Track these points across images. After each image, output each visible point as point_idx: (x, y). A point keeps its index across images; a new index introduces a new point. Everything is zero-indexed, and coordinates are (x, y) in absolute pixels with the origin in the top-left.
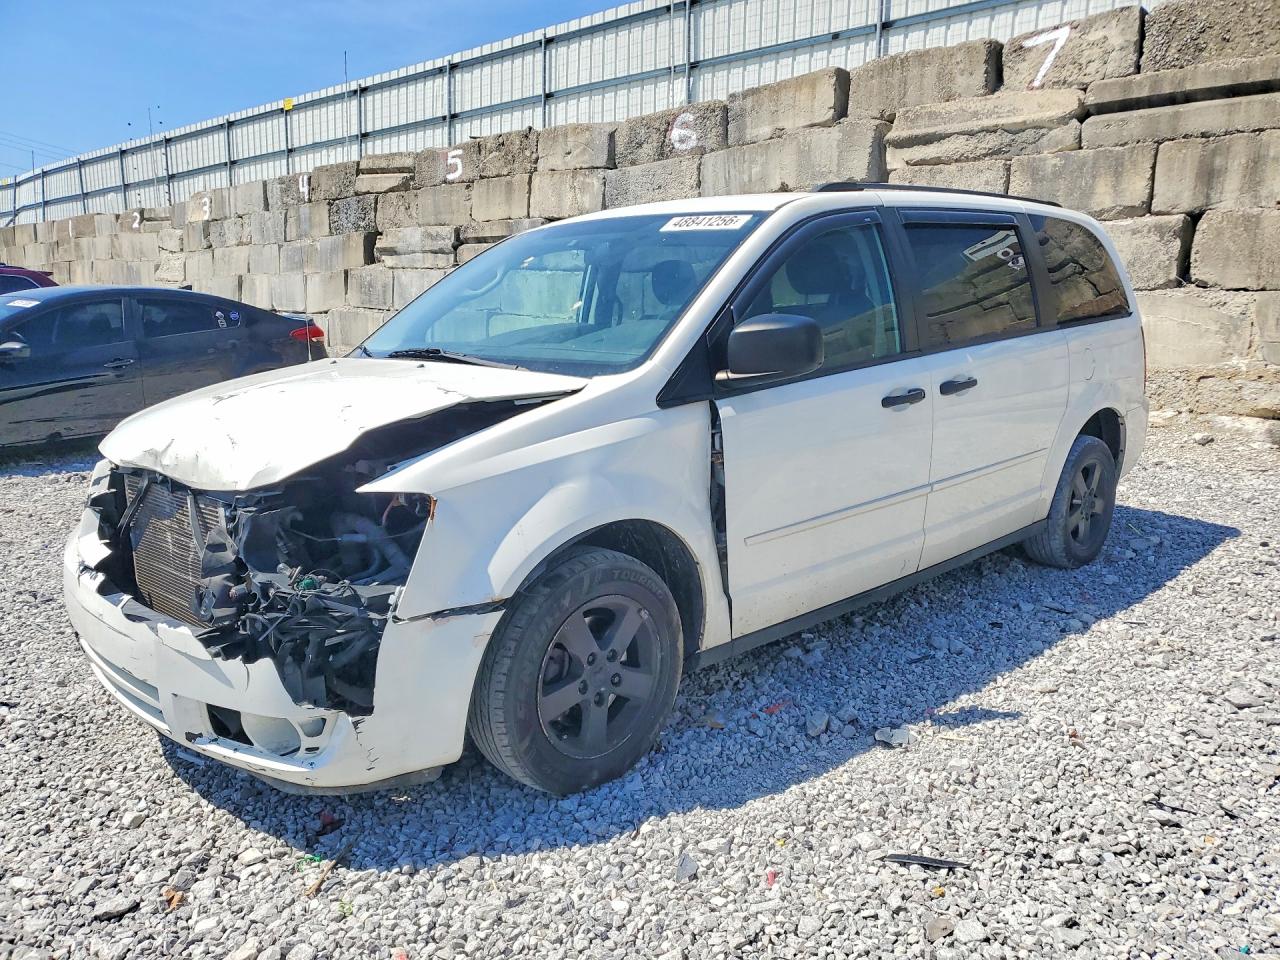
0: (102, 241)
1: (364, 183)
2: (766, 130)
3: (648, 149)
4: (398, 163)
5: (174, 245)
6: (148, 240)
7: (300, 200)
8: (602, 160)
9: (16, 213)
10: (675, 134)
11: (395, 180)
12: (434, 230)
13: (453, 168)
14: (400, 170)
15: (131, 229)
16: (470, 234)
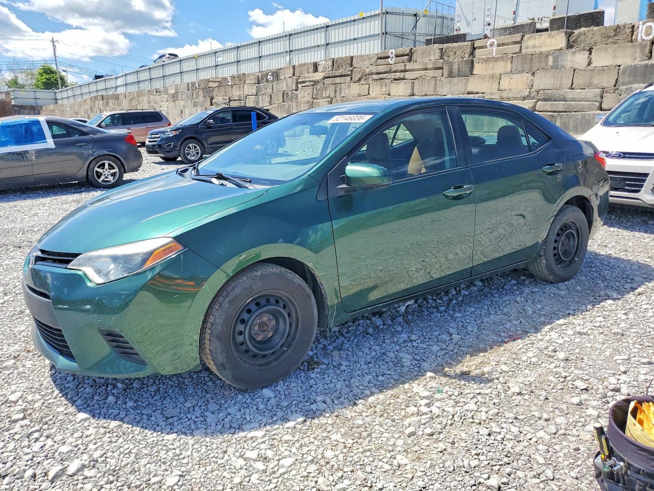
0: (145, 98)
1: (211, 84)
2: (283, 77)
3: (265, 80)
4: (217, 80)
5: (165, 100)
6: (158, 98)
7: (196, 88)
8: (257, 82)
9: (117, 87)
10: (269, 77)
11: (217, 84)
12: (225, 97)
13: (229, 82)
14: (218, 82)
15: (153, 95)
16: (232, 99)
